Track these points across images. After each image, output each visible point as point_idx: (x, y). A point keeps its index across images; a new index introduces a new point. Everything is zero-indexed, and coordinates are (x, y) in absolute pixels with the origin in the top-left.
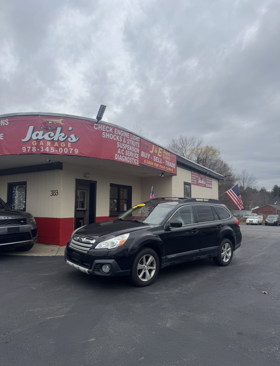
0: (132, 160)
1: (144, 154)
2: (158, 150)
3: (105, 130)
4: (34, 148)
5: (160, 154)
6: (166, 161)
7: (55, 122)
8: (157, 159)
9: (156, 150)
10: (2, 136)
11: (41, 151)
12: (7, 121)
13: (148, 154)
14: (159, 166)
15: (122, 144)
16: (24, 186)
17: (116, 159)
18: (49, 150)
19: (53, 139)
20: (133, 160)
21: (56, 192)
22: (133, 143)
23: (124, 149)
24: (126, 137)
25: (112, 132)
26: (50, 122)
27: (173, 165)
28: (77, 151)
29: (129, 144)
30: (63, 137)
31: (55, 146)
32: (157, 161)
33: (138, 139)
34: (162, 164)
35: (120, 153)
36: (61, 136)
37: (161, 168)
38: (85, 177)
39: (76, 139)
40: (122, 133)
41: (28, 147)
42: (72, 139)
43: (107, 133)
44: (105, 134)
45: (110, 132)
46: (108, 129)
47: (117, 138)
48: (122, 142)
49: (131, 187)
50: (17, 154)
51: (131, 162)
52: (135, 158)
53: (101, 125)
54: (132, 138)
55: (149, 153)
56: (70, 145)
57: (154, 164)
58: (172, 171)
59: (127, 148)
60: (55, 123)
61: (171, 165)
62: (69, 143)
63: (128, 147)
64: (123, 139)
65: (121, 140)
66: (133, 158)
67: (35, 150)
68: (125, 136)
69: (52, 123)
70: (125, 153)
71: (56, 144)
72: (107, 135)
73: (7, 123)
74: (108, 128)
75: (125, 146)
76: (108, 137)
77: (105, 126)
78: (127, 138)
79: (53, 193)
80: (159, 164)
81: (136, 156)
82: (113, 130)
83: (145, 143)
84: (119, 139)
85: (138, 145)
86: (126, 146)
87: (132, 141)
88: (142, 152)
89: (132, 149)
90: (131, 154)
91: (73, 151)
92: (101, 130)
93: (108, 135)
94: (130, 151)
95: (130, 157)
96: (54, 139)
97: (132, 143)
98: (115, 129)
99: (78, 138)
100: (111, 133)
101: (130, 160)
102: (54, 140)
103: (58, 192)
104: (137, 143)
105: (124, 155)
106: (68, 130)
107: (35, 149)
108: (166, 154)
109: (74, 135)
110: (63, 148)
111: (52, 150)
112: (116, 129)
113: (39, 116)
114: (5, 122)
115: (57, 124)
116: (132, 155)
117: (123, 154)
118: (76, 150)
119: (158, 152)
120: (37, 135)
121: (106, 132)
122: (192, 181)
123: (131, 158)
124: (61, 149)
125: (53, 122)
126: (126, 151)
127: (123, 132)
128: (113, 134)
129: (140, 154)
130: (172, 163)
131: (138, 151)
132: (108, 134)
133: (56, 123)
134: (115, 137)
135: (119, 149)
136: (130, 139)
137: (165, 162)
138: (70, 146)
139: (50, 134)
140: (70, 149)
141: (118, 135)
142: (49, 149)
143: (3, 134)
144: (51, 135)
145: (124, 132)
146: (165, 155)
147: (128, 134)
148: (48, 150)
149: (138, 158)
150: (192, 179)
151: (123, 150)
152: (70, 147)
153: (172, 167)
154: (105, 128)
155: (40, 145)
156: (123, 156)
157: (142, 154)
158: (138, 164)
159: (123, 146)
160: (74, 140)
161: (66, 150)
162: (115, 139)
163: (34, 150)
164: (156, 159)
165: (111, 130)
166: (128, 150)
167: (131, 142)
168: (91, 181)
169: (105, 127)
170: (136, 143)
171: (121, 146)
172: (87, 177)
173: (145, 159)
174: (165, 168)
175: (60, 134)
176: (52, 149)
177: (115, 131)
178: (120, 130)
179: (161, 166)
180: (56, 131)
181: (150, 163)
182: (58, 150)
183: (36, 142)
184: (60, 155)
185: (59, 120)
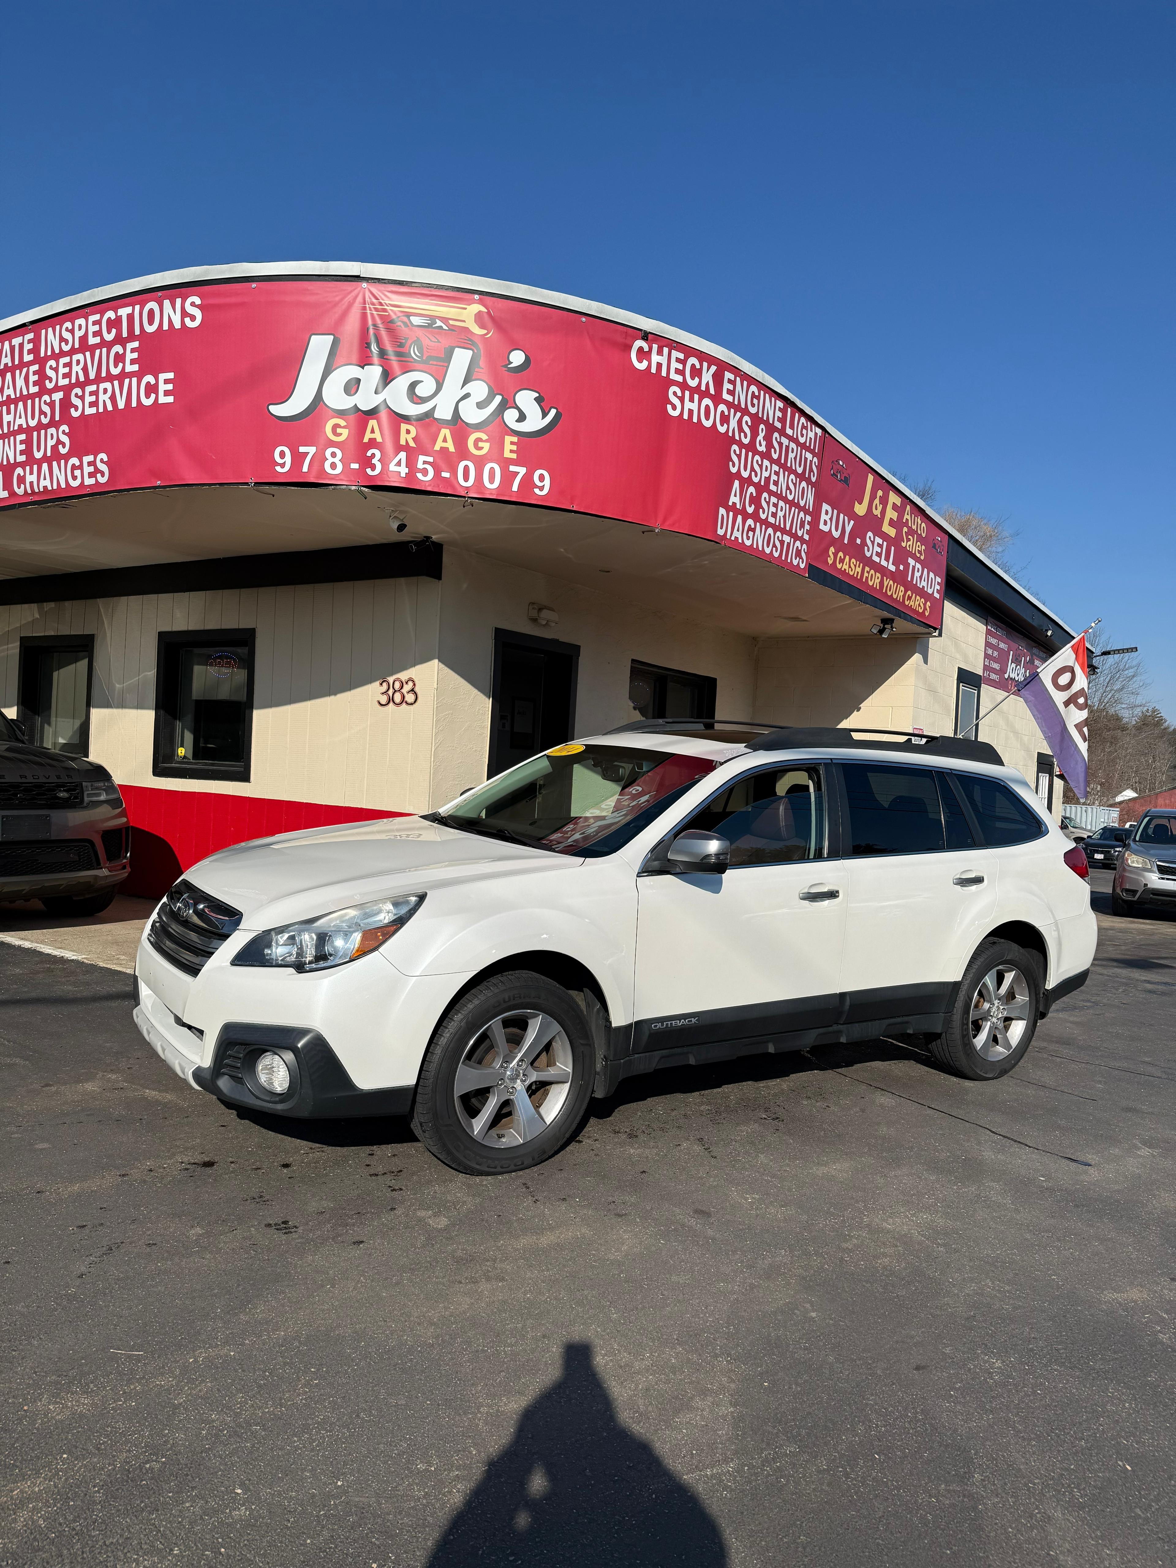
0: (782, 542)
1: (831, 519)
2: (884, 501)
3: (679, 378)
4: (334, 455)
5: (892, 523)
6: (911, 562)
7: (445, 320)
8: (879, 550)
9: (877, 501)
10: (170, 387)
11: (369, 471)
12: (193, 304)
13: (846, 518)
14: (881, 583)
15: (750, 454)
16: (242, 651)
17: (721, 532)
18: (407, 470)
19: (429, 414)
20: (789, 544)
21: (407, 688)
22: (795, 458)
23: (757, 486)
24: (766, 423)
25: (712, 391)
26: (416, 320)
27: (933, 584)
28: (547, 482)
29: (777, 462)
30: (480, 405)
31: (437, 448)
32: (876, 559)
33: (816, 434)
34: (893, 576)
35: (738, 507)
36: (467, 396)
37: (889, 593)
38: (534, 620)
39: (544, 415)
40: (755, 401)
41: (302, 449)
42: (522, 418)
43: (687, 393)
44: (682, 399)
45: (703, 388)
46: (696, 373)
47: (733, 423)
48: (751, 447)
49: (711, 683)
50: (247, 484)
51: (776, 555)
52: (795, 537)
53: (666, 350)
54: (792, 427)
55: (852, 515)
56: (514, 448)
57: (866, 574)
58: (927, 614)
59: (768, 479)
60: (441, 327)
61: (924, 584)
62: (508, 439)
63: (774, 477)
64: (755, 433)
65: (746, 437)
66: (789, 533)
67: (339, 470)
68: (765, 418)
69: (430, 326)
70: (758, 506)
71: (445, 440)
72: (688, 405)
73: (193, 318)
74: (693, 366)
75: (761, 466)
76: (691, 412)
77: (681, 356)
78: (771, 429)
79: (391, 692)
80: (883, 571)
81: (802, 525)
82: (718, 379)
83: (841, 463)
84: (741, 430)
85: (811, 470)
86: (765, 471)
87: (793, 445)
88: (825, 507)
89: (788, 488)
90: (780, 514)
91: (527, 482)
92: (664, 374)
93: (694, 406)
94: (779, 497)
95: (776, 528)
96: (433, 409)
97: (791, 455)
98: (728, 375)
99: (553, 412)
100: (705, 394)
101: (774, 546)
102: (436, 415)
103: (416, 689)
104: (809, 456)
105: (755, 516)
106: (506, 366)
107: (337, 460)
108: (914, 527)
109: (537, 395)
110: (480, 463)
111: (425, 472)
112: (732, 377)
113: (364, 285)
114: (184, 314)
115: (450, 329)
116: (784, 517)
117: (750, 510)
118: (542, 478)
119: (883, 512)
120: (352, 387)
121: (684, 386)
122: (986, 668)
123: (778, 534)
124: (466, 469)
125: (433, 318)
126: (765, 495)
127: (757, 394)
128: (717, 399)
129: (816, 514)
130: (932, 575)
131: (810, 498)
132: (692, 400)
133: (445, 327)
134: (725, 419)
135: (736, 484)
136: (782, 433)
137: (907, 565)
138: (512, 451)
139: (413, 386)
140: (513, 468)
141: (737, 408)
142: (411, 463)
143: (171, 375)
144: (420, 391)
145: (762, 392)
146: (911, 532)
147: (780, 404)
148: (404, 470)
149: (806, 537)
150: (986, 656)
151: (752, 489)
152: (514, 456)
153: (930, 591)
154: (680, 367)
155: (366, 440)
156: (750, 522)
157: (823, 517)
158: (802, 566)
159: (752, 469)
160: (535, 421)
161: (492, 472)
162: (722, 429)
163: (333, 466)
164: (874, 547)
165: (707, 377)
166: (771, 493)
167: (787, 447)
168: (555, 641)
169: (683, 362)
170: (806, 459)
171: (745, 470)
172: (544, 622)
173: (833, 542)
174: (904, 596)
175: (468, 388)
176: (425, 462)
177: (727, 386)
178: (745, 383)
179: (891, 582)
180: (448, 367)
181: (850, 567)
182: (454, 473)
183: (345, 424)
184: (464, 497)
185: (465, 309)
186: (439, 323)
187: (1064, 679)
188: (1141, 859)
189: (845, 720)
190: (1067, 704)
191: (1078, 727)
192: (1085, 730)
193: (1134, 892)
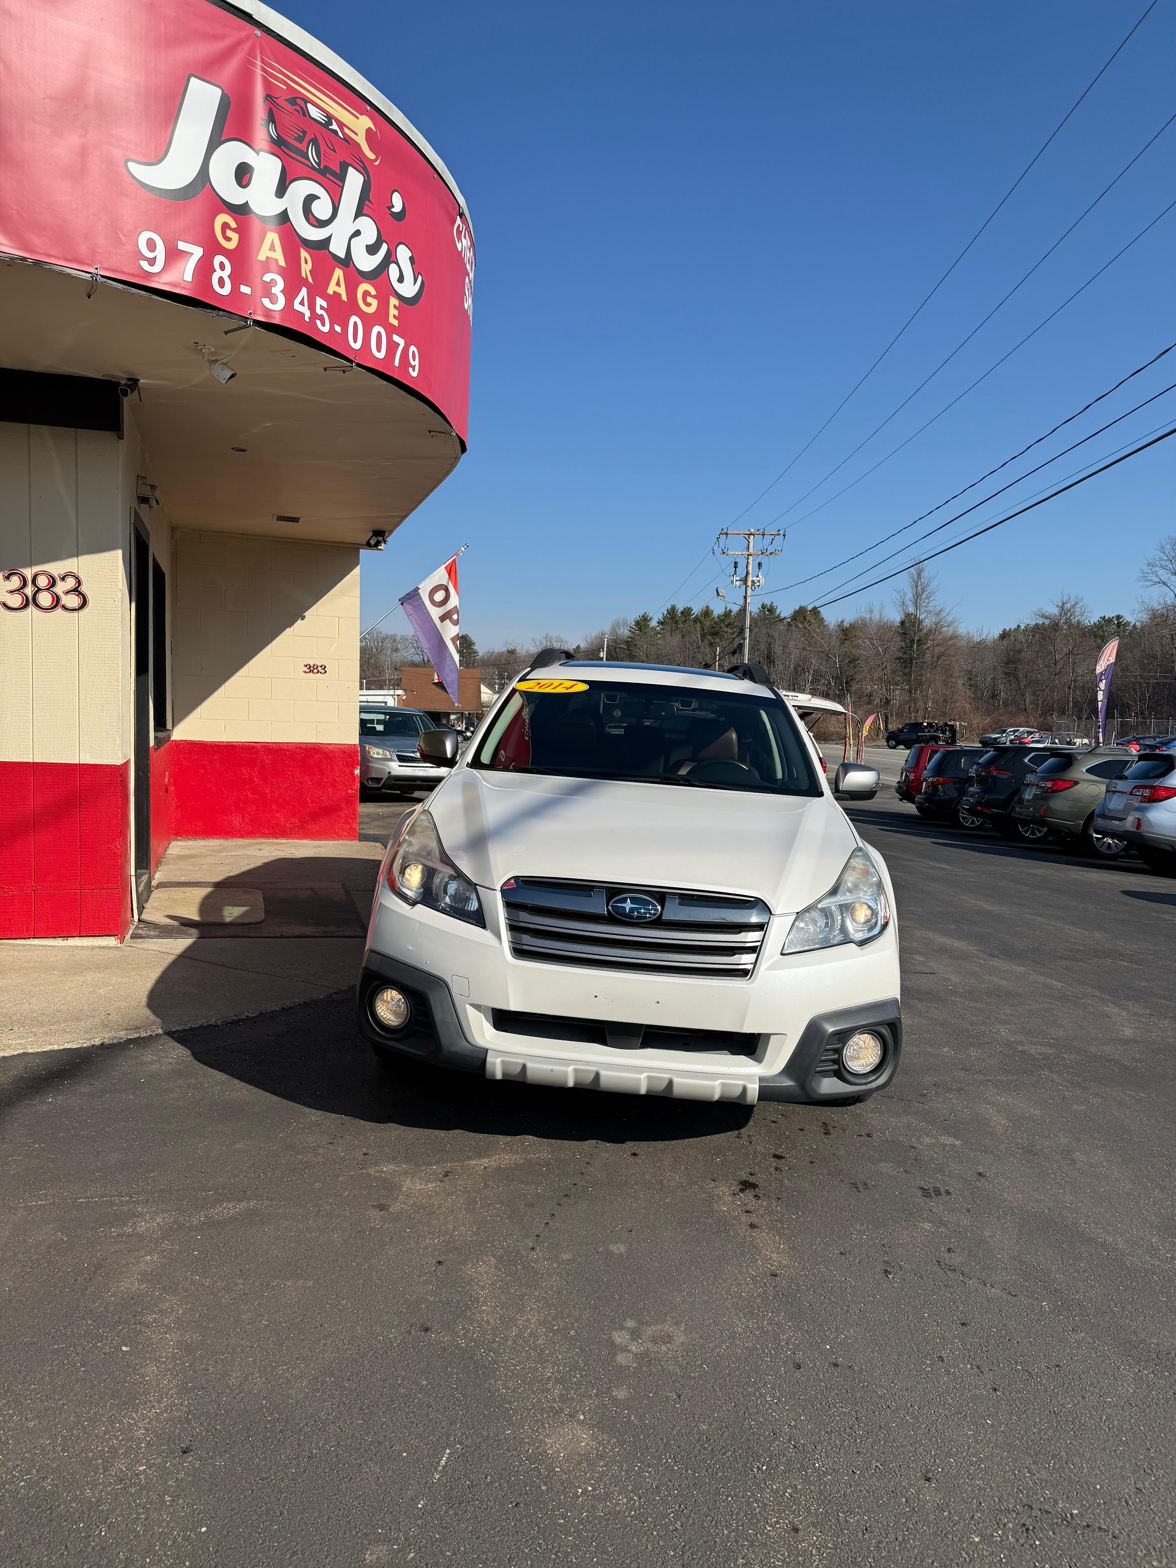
4: (222, 266)
7: (341, 124)
11: (266, 302)
19: (326, 243)
21: (63, 586)
26: (314, 112)
28: (417, 362)
30: (370, 250)
31: (332, 291)
36: (360, 233)
38: (145, 500)
41: (184, 247)
42: (401, 277)
44: (468, 292)
53: (466, 234)
56: (397, 313)
60: (335, 132)
67: (226, 290)
69: (325, 125)
71: (338, 284)
77: (469, 245)
79: (29, 591)
91: (404, 358)
92: (465, 260)
96: (328, 239)
99: (420, 279)
102: (332, 248)
106: (389, 208)
107: (225, 275)
110: (368, 322)
111: (322, 320)
113: (258, 32)
115: (345, 139)
118: (414, 356)
120: (243, 173)
121: (469, 278)
124: (355, 326)
125: (330, 117)
133: (340, 134)
138: (394, 317)
139: (311, 198)
140: (393, 341)
142: (311, 306)
144: (317, 210)
154: (469, 256)
160: (409, 286)
161: (379, 337)
163: (222, 283)
169: (470, 253)
175: (359, 224)
176: (322, 307)
180: (342, 188)
182: (345, 328)
183: (236, 226)
184: (351, 361)
185: (358, 118)
186: (335, 126)
187: (439, 596)
188: (381, 751)
189: (288, 629)
190: (443, 618)
191: (453, 640)
192: (458, 642)
193: (378, 780)
